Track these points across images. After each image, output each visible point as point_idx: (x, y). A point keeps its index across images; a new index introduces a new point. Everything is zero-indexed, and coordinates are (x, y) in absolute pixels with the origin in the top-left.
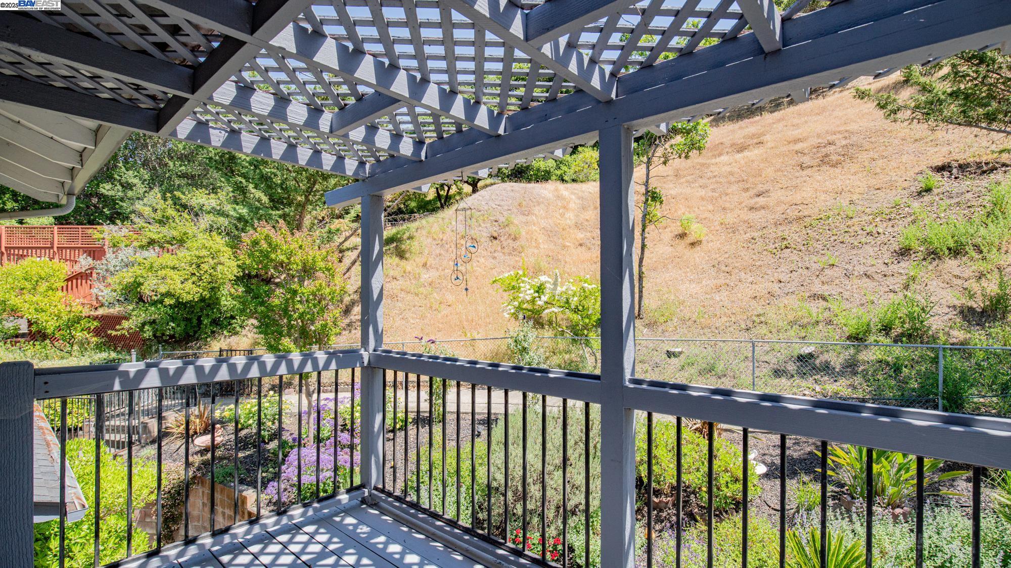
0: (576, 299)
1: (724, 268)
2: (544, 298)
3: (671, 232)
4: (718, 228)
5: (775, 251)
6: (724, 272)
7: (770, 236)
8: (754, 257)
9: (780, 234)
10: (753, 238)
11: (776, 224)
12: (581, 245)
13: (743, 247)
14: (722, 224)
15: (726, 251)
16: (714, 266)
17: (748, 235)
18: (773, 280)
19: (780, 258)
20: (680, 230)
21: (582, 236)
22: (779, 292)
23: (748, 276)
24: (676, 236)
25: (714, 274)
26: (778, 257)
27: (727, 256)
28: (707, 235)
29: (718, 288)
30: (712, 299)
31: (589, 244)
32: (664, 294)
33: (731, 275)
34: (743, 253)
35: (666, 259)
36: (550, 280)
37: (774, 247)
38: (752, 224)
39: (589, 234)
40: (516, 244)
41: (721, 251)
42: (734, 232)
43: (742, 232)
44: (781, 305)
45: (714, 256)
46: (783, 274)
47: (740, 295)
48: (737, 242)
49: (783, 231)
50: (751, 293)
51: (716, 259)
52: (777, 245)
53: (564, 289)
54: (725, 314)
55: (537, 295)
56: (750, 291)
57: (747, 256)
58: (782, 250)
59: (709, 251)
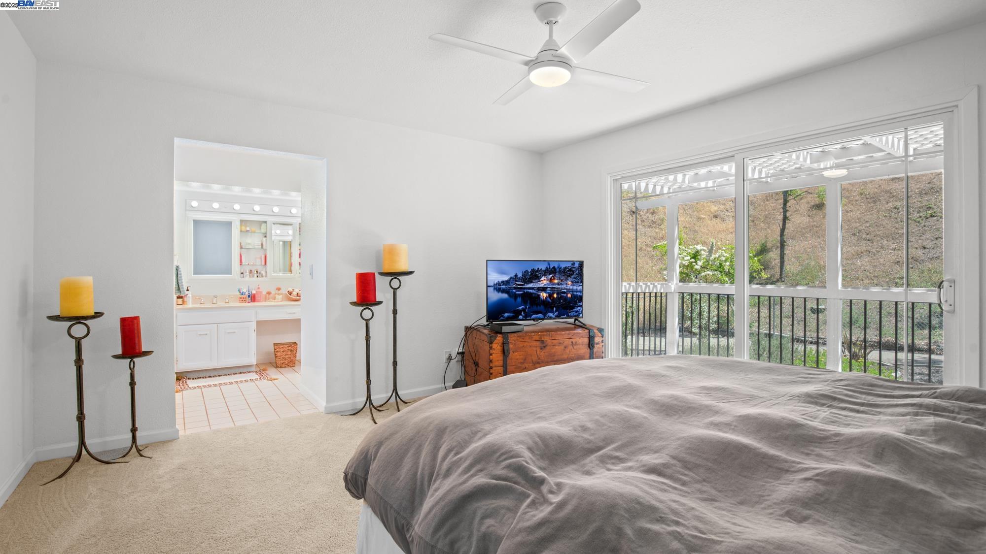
0: (728, 264)
1: (864, 236)
2: (700, 263)
3: (808, 203)
4: (858, 198)
5: (920, 219)
6: (865, 239)
7: (915, 206)
8: (897, 225)
9: (925, 203)
10: (895, 208)
11: (920, 194)
12: (715, 217)
13: (886, 216)
14: (861, 194)
15: (866, 220)
16: (854, 234)
17: (890, 204)
18: (917, 246)
19: (925, 226)
20: (817, 201)
21: (716, 208)
22: (923, 257)
23: (890, 243)
24: (814, 206)
25: (856, 242)
26: (922, 225)
27: (868, 225)
28: (846, 205)
29: (859, 255)
30: (853, 264)
31: (723, 216)
32: (804, 261)
33: (872, 243)
34: (886, 222)
35: (804, 228)
36: (705, 248)
37: (918, 215)
38: (895, 194)
39: (722, 207)
40: (655, 218)
41: (862, 220)
42: (875, 202)
43: (884, 202)
44: (925, 269)
45: (854, 225)
46: (928, 241)
47: (882, 260)
48: (878, 212)
49: (928, 201)
50: (893, 258)
51: (856, 228)
52: (921, 214)
53: (717, 256)
54: (867, 278)
55: (693, 260)
56: (891, 256)
57: (889, 226)
58: (927, 218)
59: (849, 221)
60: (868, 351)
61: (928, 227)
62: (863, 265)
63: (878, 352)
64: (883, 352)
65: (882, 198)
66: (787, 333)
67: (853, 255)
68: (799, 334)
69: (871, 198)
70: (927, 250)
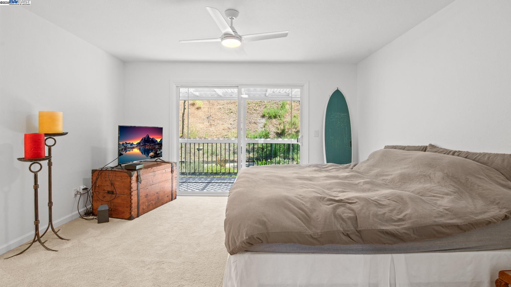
5: (228, 113)
6: (212, 120)
7: (226, 108)
8: (221, 115)
9: (229, 107)
15: (211, 112)
16: (207, 118)
18: (229, 123)
20: (192, 102)
22: (231, 127)
23: (220, 122)
24: (191, 104)
26: (229, 115)
27: (212, 114)
28: (203, 105)
29: (211, 126)
30: (209, 130)
33: (215, 121)
34: (218, 113)
41: (209, 112)
45: (207, 114)
46: (232, 122)
47: (218, 128)
52: (228, 111)
56: (222, 127)
57: (219, 115)
58: (230, 113)
59: (204, 112)
60: (226, 164)
61: (231, 116)
62: (212, 130)
63: (229, 164)
64: (230, 164)
65: (215, 104)
66: (201, 159)
67: (209, 126)
68: (205, 159)
69: (211, 103)
70: (232, 125)
